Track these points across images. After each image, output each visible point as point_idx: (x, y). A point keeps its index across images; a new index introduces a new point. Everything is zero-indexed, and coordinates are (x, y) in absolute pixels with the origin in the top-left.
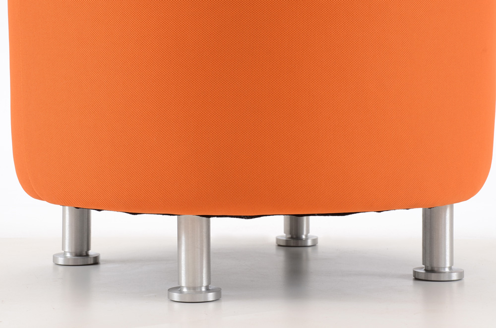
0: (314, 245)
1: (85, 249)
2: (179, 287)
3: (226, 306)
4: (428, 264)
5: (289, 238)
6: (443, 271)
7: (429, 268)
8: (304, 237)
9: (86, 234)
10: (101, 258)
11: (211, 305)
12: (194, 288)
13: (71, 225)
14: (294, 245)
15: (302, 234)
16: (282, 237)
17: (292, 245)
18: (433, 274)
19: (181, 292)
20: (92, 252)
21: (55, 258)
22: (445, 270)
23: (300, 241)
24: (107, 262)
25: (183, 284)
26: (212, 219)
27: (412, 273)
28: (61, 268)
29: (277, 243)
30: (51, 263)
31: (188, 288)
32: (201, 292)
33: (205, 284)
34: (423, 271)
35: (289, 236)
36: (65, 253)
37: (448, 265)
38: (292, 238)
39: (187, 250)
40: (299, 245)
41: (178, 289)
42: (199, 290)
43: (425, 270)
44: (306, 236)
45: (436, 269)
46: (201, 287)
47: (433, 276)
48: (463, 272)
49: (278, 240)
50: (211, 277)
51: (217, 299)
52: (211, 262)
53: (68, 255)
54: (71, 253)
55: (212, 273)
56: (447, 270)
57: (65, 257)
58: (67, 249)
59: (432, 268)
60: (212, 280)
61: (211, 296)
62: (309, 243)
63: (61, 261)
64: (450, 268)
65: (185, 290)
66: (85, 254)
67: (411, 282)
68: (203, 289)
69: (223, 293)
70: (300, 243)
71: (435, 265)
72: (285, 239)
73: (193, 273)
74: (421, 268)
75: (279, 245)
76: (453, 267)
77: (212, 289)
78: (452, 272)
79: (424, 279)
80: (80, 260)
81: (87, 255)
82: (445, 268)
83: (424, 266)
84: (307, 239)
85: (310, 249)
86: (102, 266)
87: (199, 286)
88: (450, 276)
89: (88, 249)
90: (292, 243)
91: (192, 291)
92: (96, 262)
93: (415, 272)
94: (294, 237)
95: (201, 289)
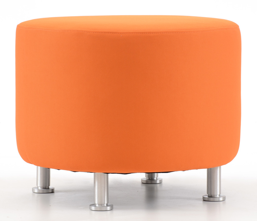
0: (160, 183)
1: (48, 186)
2: (95, 204)
3: (115, 212)
4: (209, 194)
5: (148, 179)
6: (216, 197)
7: (210, 196)
8: (155, 179)
9: (48, 178)
10: (55, 190)
11: (109, 212)
12: (101, 205)
13: (41, 174)
14: (150, 183)
15: (155, 177)
16: (144, 178)
17: (149, 183)
18: (211, 198)
19: (95, 206)
20: (51, 187)
21: (33, 189)
23: (153, 181)
24: (58, 191)
25: (96, 202)
26: (109, 174)
27: (202, 198)
28: (36, 194)
29: (141, 182)
30: (31, 192)
31: (99, 205)
32: (104, 206)
33: (106, 203)
34: (207, 197)
35: (148, 178)
36: (38, 187)
37: (218, 194)
38: (149, 179)
39: (98, 188)
40: (153, 183)
41: (94, 205)
42: (103, 205)
43: (208, 196)
44: (157, 178)
45: (213, 196)
46: (104, 204)
47: (211, 199)
48: (225, 197)
49: (142, 180)
50: (109, 199)
51: (111, 210)
52: (109, 192)
53: (40, 188)
54: (41, 187)
55: (109, 197)
57: (38, 189)
58: (39, 185)
59: (211, 195)
60: (109, 201)
61: (109, 208)
62: (158, 182)
63: (36, 191)
64: (219, 195)
65: (97, 205)
66: (47, 188)
67: (202, 202)
68: (105, 205)
69: (114, 207)
70: (153, 182)
71: (212, 194)
72: (145, 180)
73: (101, 198)
74: (206, 195)
75: (143, 183)
76: (221, 195)
77: (109, 205)
78: (220, 197)
79: (207, 200)
80: (45, 191)
81: (48, 188)
82: (217, 195)
83: (208, 194)
84: (157, 180)
85: (158, 185)
86: (55, 194)
87: (103, 203)
88: (219, 199)
89: (49, 185)
90: (149, 182)
91: (100, 206)
92: (53, 192)
93: (203, 197)
94: (150, 179)
95: (104, 205)
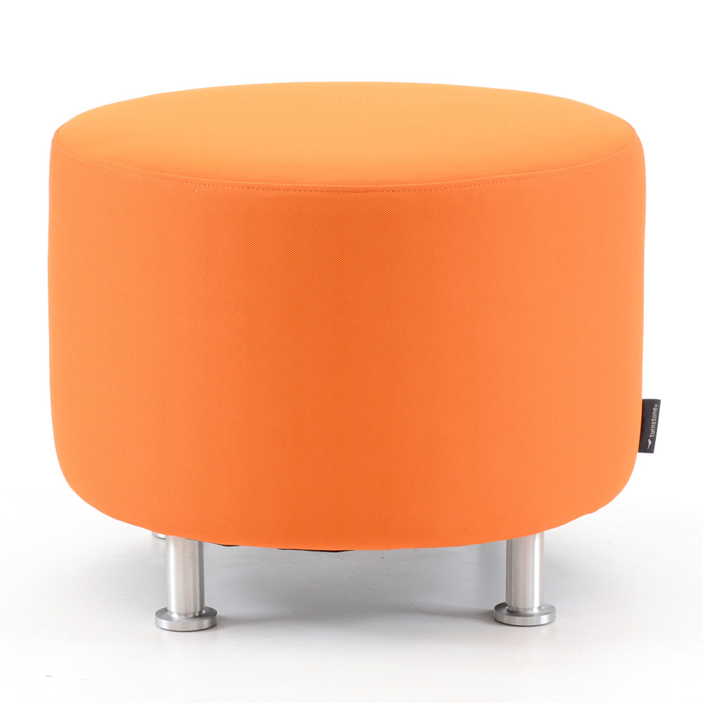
6: (530, 612)
18: (517, 618)
22: (532, 610)
25: (173, 608)
31: (179, 614)
37: (537, 604)
45: (522, 611)
56: (536, 611)
64: (540, 609)
65: (175, 616)
78: (542, 614)
82: (532, 609)
88: (539, 620)
